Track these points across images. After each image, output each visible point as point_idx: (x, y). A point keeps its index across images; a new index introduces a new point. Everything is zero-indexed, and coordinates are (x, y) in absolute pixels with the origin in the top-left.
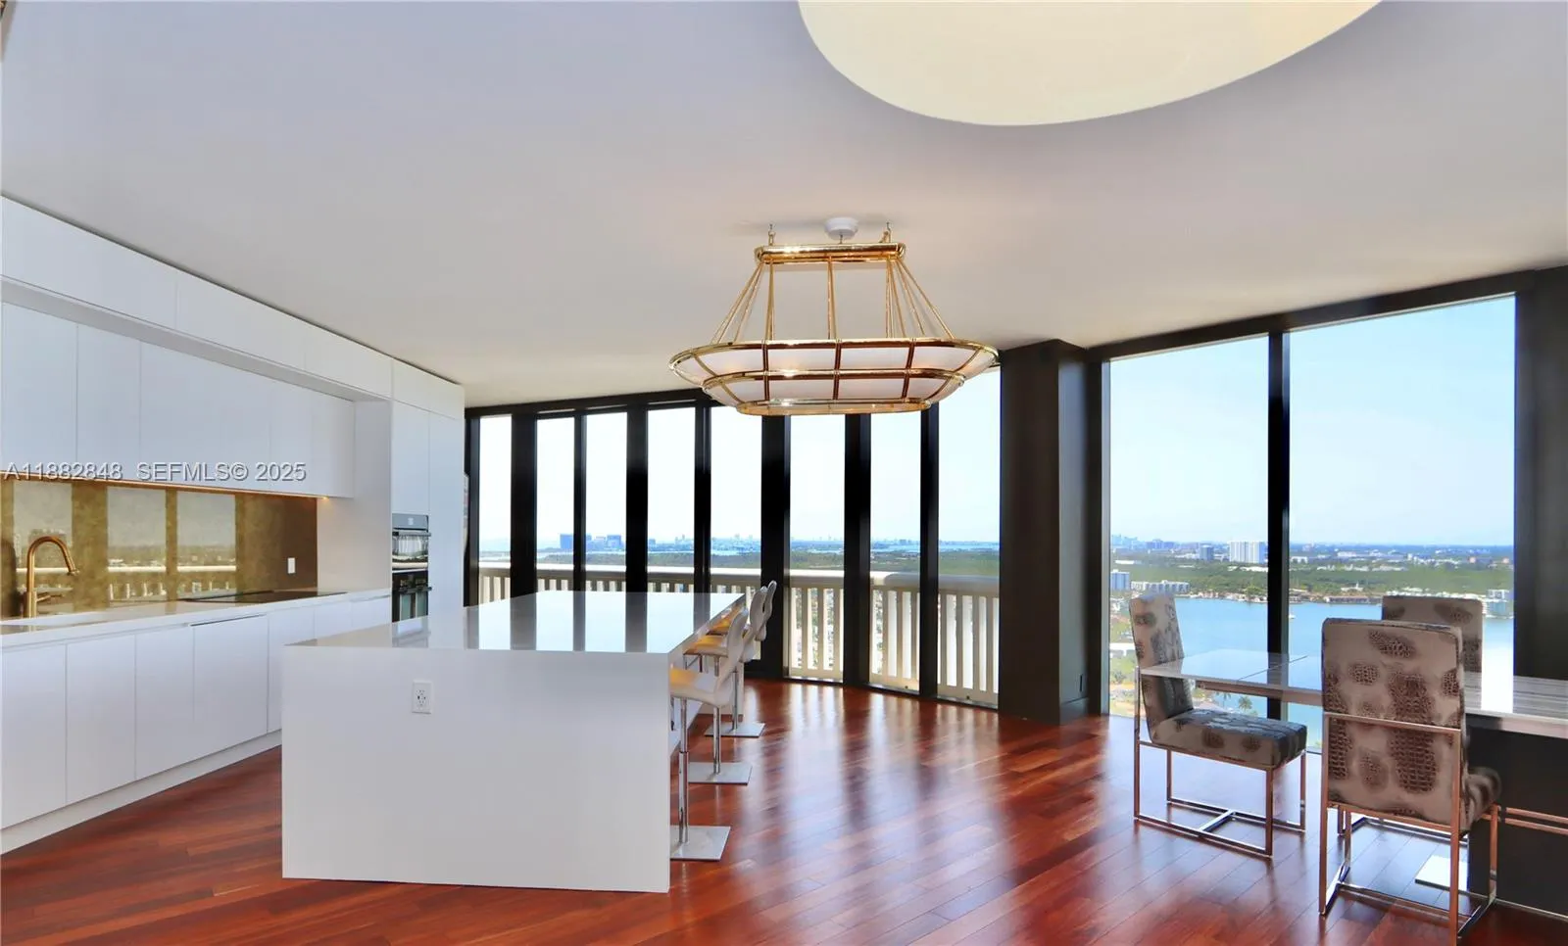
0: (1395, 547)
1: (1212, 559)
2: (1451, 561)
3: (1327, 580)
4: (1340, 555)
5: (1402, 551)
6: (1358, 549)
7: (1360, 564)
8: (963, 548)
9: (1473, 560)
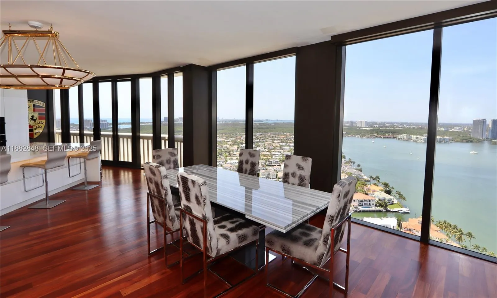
0: (400, 123)
1: (353, 126)
2: (415, 127)
3: (383, 132)
4: (386, 125)
5: (402, 124)
6: (391, 123)
7: (391, 127)
8: (284, 122)
9: (420, 127)
